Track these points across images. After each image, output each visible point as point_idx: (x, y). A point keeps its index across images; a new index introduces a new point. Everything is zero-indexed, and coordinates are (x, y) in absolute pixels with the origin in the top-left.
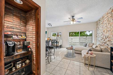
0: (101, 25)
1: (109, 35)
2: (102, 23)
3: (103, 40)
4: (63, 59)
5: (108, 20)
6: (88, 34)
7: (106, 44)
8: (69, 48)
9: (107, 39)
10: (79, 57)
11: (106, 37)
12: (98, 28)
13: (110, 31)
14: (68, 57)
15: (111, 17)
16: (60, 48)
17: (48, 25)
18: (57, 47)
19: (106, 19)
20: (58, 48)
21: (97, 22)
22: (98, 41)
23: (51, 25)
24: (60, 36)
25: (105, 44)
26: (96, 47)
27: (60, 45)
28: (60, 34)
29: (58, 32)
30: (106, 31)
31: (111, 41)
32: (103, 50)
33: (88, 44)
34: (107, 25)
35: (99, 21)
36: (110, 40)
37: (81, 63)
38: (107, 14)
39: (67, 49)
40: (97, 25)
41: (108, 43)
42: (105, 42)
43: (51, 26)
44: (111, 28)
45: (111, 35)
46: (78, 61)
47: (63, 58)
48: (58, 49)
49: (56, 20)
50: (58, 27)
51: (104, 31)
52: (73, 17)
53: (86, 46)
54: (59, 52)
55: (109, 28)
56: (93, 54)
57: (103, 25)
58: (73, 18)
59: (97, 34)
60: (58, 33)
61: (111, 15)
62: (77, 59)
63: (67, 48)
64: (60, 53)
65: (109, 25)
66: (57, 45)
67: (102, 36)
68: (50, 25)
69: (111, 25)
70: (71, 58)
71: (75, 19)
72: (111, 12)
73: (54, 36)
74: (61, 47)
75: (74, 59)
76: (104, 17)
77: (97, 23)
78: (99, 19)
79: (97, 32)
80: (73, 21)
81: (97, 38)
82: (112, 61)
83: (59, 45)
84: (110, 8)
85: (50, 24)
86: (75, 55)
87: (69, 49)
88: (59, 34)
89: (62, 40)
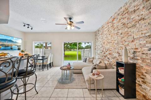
0: (100, 36)
1: (110, 48)
2: (101, 34)
3: (103, 53)
5: (109, 31)
6: (84, 47)
7: (107, 58)
8: (65, 68)
9: (108, 52)
10: (80, 79)
11: (106, 49)
12: (97, 39)
13: (111, 42)
14: (65, 84)
15: (112, 26)
16: (49, 68)
17: (24, 26)
18: (44, 66)
19: (106, 29)
20: (46, 67)
21: (95, 32)
22: (97, 54)
24: (49, 48)
25: (105, 58)
26: (99, 63)
27: (50, 64)
28: (50, 45)
29: (46, 42)
30: (106, 42)
31: (113, 54)
32: (107, 66)
33: (88, 59)
34: (108, 36)
35: (98, 31)
36: (111, 53)
37: (84, 89)
38: (107, 23)
39: (61, 70)
40: (96, 35)
41: (109, 56)
42: (105, 55)
43: (32, 29)
44: (112, 39)
45: (112, 48)
46: (80, 87)
47: (55, 89)
48: (45, 70)
49: (42, 19)
51: (104, 43)
52: (70, 19)
53: (86, 62)
54: (47, 76)
55: (110, 39)
56: (100, 74)
57: (102, 36)
58: (71, 21)
59: (96, 46)
60: (46, 44)
61: (112, 25)
62: (77, 84)
63: (61, 68)
64: (49, 77)
65: (110, 36)
66: (44, 64)
67: (102, 49)
68: (28, 27)
69: (111, 36)
70: (69, 83)
71: (73, 23)
72: (112, 21)
73: (39, 49)
74: (51, 65)
75: (73, 84)
76: (104, 26)
77: (96, 34)
78: (98, 29)
79: (96, 44)
80: (71, 24)
81: (96, 51)
82: (119, 79)
83: (48, 63)
84: (111, 17)
85: (28, 25)
86: (74, 75)
87: (64, 70)
88: (48, 45)
89: (52, 55)
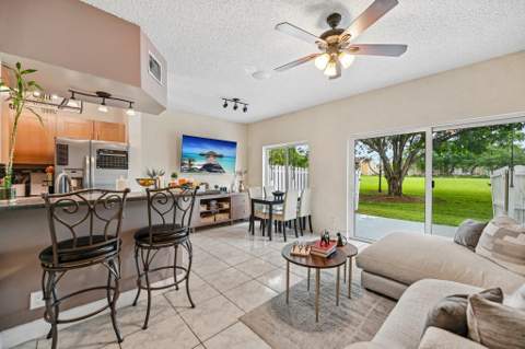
4: (240, 323)
23: (241, 107)
47: (240, 319)
50: (293, 113)
53: (472, 247)
85: (235, 100)
